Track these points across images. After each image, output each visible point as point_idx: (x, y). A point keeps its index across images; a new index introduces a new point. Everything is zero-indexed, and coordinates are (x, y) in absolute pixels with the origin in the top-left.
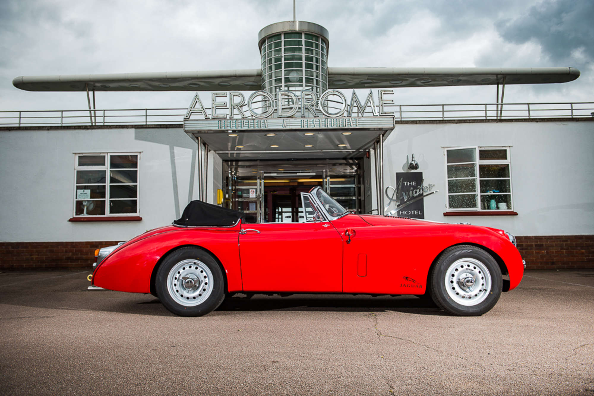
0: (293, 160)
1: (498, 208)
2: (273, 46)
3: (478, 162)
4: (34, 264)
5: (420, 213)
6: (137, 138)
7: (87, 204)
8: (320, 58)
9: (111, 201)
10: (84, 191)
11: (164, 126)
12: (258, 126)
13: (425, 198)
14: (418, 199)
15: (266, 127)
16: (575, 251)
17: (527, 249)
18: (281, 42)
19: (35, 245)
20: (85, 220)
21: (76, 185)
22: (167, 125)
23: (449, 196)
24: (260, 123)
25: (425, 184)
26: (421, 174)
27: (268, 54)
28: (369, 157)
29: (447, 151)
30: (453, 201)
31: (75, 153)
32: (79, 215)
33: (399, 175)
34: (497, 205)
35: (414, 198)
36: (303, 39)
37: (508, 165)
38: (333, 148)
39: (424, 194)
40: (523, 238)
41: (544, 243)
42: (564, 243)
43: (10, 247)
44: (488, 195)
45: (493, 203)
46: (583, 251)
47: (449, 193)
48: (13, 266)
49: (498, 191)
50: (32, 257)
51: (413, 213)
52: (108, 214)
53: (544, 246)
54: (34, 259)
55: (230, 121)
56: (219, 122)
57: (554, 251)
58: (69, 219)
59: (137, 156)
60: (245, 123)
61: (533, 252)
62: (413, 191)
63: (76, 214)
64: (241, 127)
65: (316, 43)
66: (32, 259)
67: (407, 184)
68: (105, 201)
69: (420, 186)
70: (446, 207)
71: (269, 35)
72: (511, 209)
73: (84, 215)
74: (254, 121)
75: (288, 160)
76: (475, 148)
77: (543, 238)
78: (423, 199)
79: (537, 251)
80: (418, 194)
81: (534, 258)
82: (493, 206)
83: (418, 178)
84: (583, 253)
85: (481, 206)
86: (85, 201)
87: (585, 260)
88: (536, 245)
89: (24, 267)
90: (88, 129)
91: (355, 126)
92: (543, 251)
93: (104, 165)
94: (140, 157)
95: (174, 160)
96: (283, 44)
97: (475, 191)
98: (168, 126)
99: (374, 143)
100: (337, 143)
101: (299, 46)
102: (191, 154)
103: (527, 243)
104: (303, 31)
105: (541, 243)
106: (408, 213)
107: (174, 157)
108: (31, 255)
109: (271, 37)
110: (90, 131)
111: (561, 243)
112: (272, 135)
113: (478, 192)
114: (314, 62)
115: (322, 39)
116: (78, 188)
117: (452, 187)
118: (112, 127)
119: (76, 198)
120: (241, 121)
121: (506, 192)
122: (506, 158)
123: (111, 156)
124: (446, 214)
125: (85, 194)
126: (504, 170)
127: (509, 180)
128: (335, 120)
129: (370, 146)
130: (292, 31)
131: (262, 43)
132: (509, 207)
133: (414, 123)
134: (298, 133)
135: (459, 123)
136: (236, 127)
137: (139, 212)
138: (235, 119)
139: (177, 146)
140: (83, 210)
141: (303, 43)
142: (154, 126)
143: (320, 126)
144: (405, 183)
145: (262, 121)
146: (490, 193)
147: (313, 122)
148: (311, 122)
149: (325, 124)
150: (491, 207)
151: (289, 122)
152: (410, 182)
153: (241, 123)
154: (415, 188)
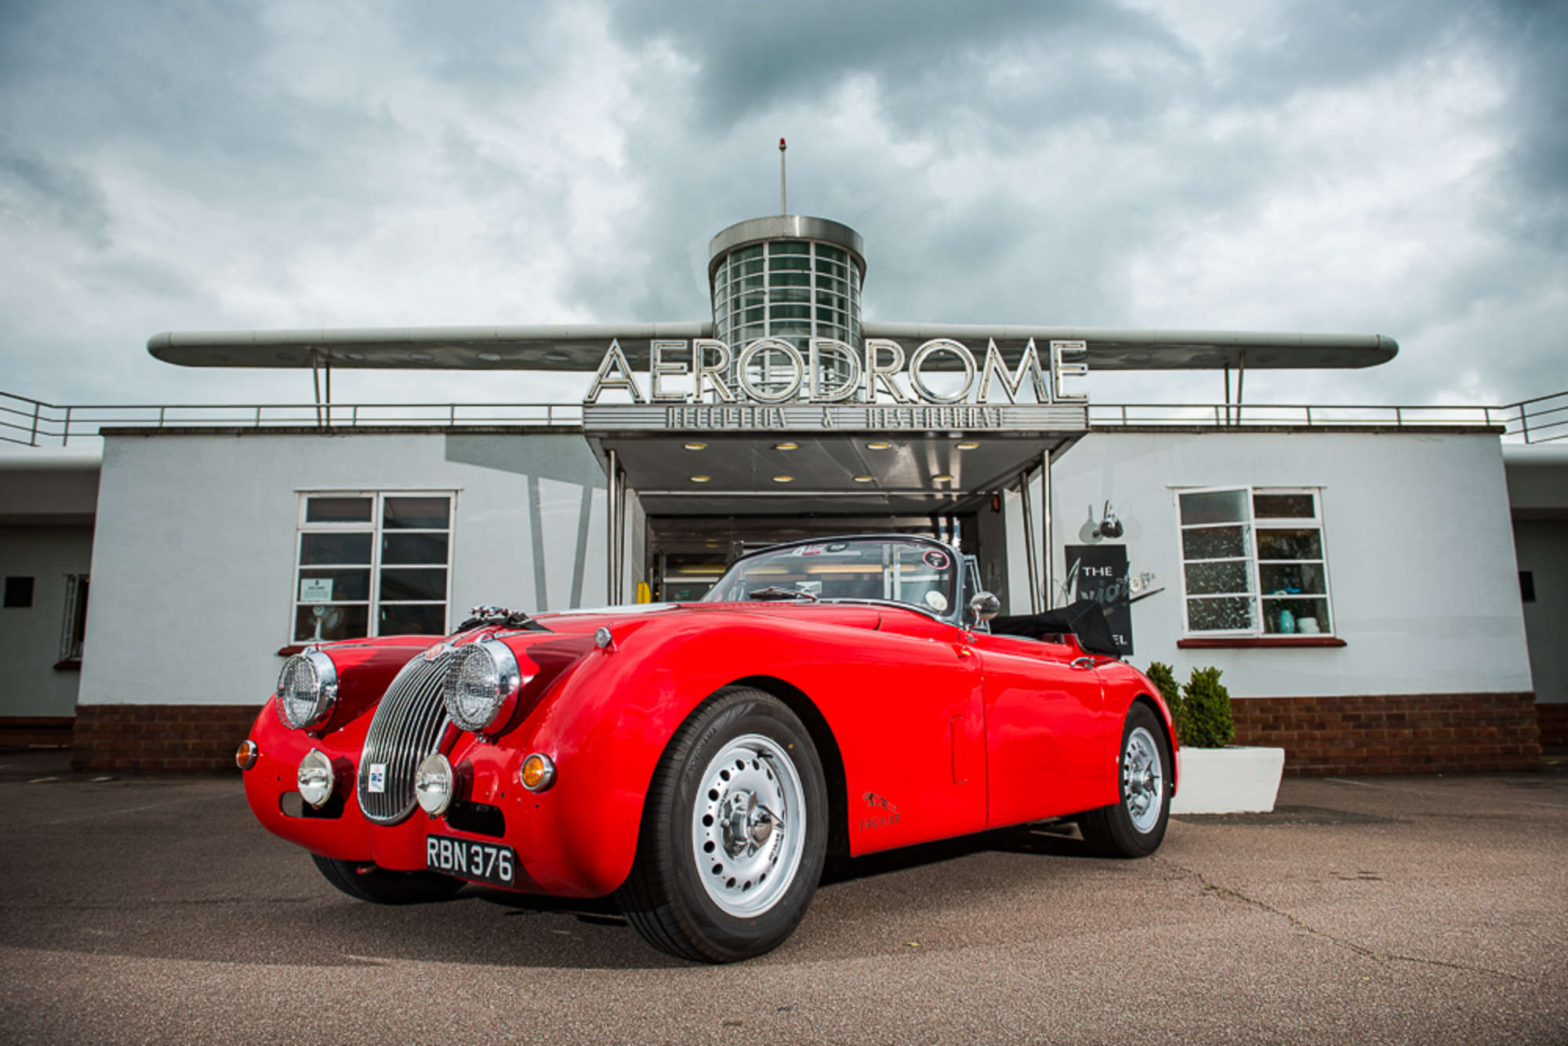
0: (813, 517)
1: (1297, 630)
2: (743, 270)
3: (1252, 522)
4: (190, 761)
5: (1124, 640)
6: (451, 456)
7: (323, 614)
8: (849, 297)
9: (383, 608)
10: (317, 583)
11: (517, 430)
12: (763, 424)
13: (1132, 606)
14: (1118, 607)
15: (782, 425)
16: (1475, 729)
17: (1367, 726)
18: (763, 261)
19: (194, 711)
21: (298, 567)
22: (523, 427)
23: (1188, 600)
24: (769, 415)
25: (1133, 575)
26: (1123, 549)
27: (732, 288)
28: (999, 508)
29: (1181, 496)
30: (1199, 614)
31: (301, 492)
32: (303, 639)
33: (1071, 553)
34: (1296, 624)
36: (813, 257)
38: (919, 484)
39: (1132, 596)
40: (1361, 700)
41: (1407, 712)
42: (1451, 712)
43: (133, 717)
44: (1275, 600)
45: (1287, 618)
46: (1493, 729)
47: (1188, 594)
48: (137, 762)
49: (1298, 590)
50: (186, 741)
53: (1407, 716)
54: (190, 747)
55: (696, 411)
56: (668, 410)
57: (1429, 730)
58: (279, 649)
59: (448, 500)
60: (731, 416)
61: (1382, 733)
62: (1105, 588)
63: (297, 639)
64: (722, 425)
65: (839, 266)
66: (185, 747)
67: (1090, 571)
68: (367, 607)
69: (1123, 577)
70: (1183, 628)
71: (736, 246)
72: (1329, 632)
73: (315, 640)
74: (753, 411)
75: (802, 516)
76: (1246, 490)
77: (1404, 699)
78: (1128, 609)
79: (1392, 731)
80: (1116, 596)
81: (1387, 748)
82: (1288, 625)
83: (1117, 558)
84: (1491, 735)
85: (1263, 625)
86: (319, 606)
87: (1499, 751)
88: (1389, 717)
89: (166, 766)
90: (334, 434)
91: (995, 425)
92: (1406, 731)
93: (369, 519)
94: (457, 503)
95: (538, 510)
96: (766, 265)
97: (1249, 590)
98: (526, 430)
99: (1020, 475)
100: (934, 471)
101: (802, 269)
102: (581, 497)
103: (1368, 713)
104: (812, 239)
105: (1400, 712)
107: (538, 503)
108: (183, 737)
109: (737, 251)
110: (337, 439)
111: (1444, 711)
112: (789, 446)
113: (1256, 593)
114: (835, 308)
115: (853, 259)
116: (304, 574)
117: (1195, 580)
118: (391, 430)
119: (299, 599)
120: (722, 410)
121: (1316, 593)
122: (1311, 515)
123: (387, 499)
124: (1183, 645)
125: (320, 591)
126: (1307, 542)
127: (1322, 565)
128: (948, 411)
129: (1006, 482)
130: (787, 237)
131: (717, 263)
133: (1103, 431)
134: (855, 441)
135: (1206, 432)
136: (709, 425)
138: (706, 405)
139: (546, 477)
140: (313, 629)
141: (813, 265)
142: (491, 429)
143: (912, 425)
144: (1087, 569)
145: (773, 410)
146: (1280, 595)
147: (896, 415)
148: (892, 416)
149: (925, 419)
150: (1283, 628)
151: (838, 413)
152: (1098, 568)
153: (722, 415)
154: (1110, 581)
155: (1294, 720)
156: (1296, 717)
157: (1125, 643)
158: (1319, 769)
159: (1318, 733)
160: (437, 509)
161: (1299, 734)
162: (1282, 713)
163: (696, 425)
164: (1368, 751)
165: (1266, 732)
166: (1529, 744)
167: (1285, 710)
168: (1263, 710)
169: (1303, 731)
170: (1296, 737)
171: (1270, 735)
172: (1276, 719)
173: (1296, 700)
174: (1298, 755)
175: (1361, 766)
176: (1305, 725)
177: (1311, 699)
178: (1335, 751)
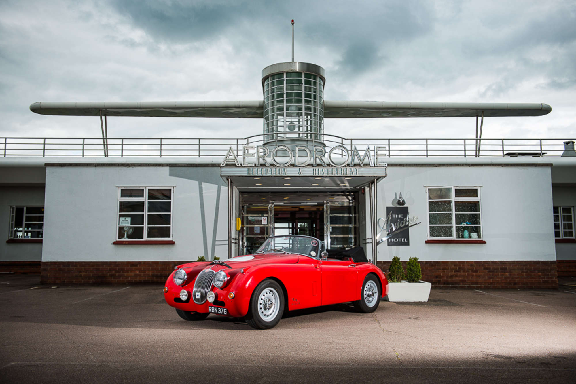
1: (470, 237)
2: (276, 83)
3: (454, 198)
4: (83, 280)
5: (406, 240)
6: (171, 174)
7: (127, 230)
8: (318, 94)
9: (148, 227)
10: (125, 219)
11: (194, 165)
12: (279, 174)
13: (410, 228)
14: (405, 228)
15: (285, 174)
16: (533, 274)
17: (493, 272)
18: (283, 80)
19: (83, 263)
20: (127, 243)
21: (118, 213)
22: (196, 164)
23: (430, 227)
24: (281, 171)
25: (410, 217)
26: (407, 208)
27: (271, 90)
28: (364, 193)
29: (429, 189)
30: (433, 231)
31: (118, 187)
32: (121, 239)
33: (389, 209)
34: (469, 234)
35: (400, 228)
36: (303, 79)
37: (478, 202)
38: (335, 185)
39: (410, 225)
40: (491, 262)
41: (508, 267)
42: (524, 267)
43: (62, 265)
44: (462, 226)
45: (466, 233)
46: (540, 274)
47: (430, 224)
48: (64, 281)
49: (470, 223)
50: (81, 274)
51: (400, 241)
52: (145, 238)
53: (508, 269)
54: (83, 276)
55: (257, 169)
56: (248, 169)
57: (516, 273)
58: (113, 242)
59: (170, 190)
60: (269, 171)
61: (498, 274)
62: (400, 222)
63: (119, 238)
64: (266, 174)
65: (314, 82)
66: (81, 276)
67: (395, 216)
68: (143, 227)
69: (406, 218)
70: (428, 236)
71: (273, 73)
72: (480, 238)
73: (125, 239)
74: (276, 169)
75: (295, 192)
76: (452, 188)
77: (507, 262)
78: (408, 229)
79: (502, 273)
80: (404, 225)
81: (500, 280)
82: (466, 235)
83: (405, 211)
84: (539, 276)
85: (456, 235)
86: (126, 227)
87: (542, 282)
88: (501, 269)
89: (74, 282)
90: (130, 166)
91: (356, 174)
92: (507, 274)
93: (143, 196)
94: (174, 191)
95: (202, 193)
96: (285, 82)
97: (451, 223)
98: (198, 165)
99: (369, 184)
100: (339, 183)
101: (299, 84)
102: (217, 189)
103: (493, 267)
104: (303, 71)
105: (505, 267)
106: (396, 240)
107: (202, 191)
108: (80, 272)
109: (273, 75)
111: (522, 267)
112: (289, 179)
113: (454, 224)
114: (312, 99)
115: (319, 77)
116: (121, 216)
117: (433, 219)
118: (150, 165)
119: (119, 225)
120: (266, 169)
121: (477, 224)
122: (477, 196)
123: (149, 190)
124: (427, 242)
125: (126, 221)
126: (475, 206)
127: (479, 214)
128: (340, 169)
129: (366, 185)
130: (293, 71)
131: (265, 80)
132: (479, 237)
133: (401, 166)
134: (310, 178)
135: (439, 166)
136: (262, 174)
137: (172, 237)
139: (205, 182)
140: (124, 234)
141: (303, 82)
142: (185, 165)
143: (328, 174)
144: (394, 215)
145: (283, 169)
146: (464, 225)
147: (323, 171)
148: (322, 171)
149: (332, 172)
150: (464, 236)
151: (304, 170)
152: (398, 215)
153: (266, 171)
154: (402, 219)
155: (466, 269)
156: (467, 268)
157: (407, 241)
158: (474, 286)
159: (475, 274)
160: (166, 194)
161: (467, 274)
162: (462, 266)
163: (257, 174)
164: (492, 280)
165: (456, 273)
166: (553, 279)
167: (463, 265)
168: (455, 265)
169: (469, 273)
170: (466, 275)
171: (457, 274)
172: (459, 268)
173: (467, 262)
174: (467, 281)
175: (490, 285)
176: (470, 271)
177: (473, 262)
178: (480, 280)
